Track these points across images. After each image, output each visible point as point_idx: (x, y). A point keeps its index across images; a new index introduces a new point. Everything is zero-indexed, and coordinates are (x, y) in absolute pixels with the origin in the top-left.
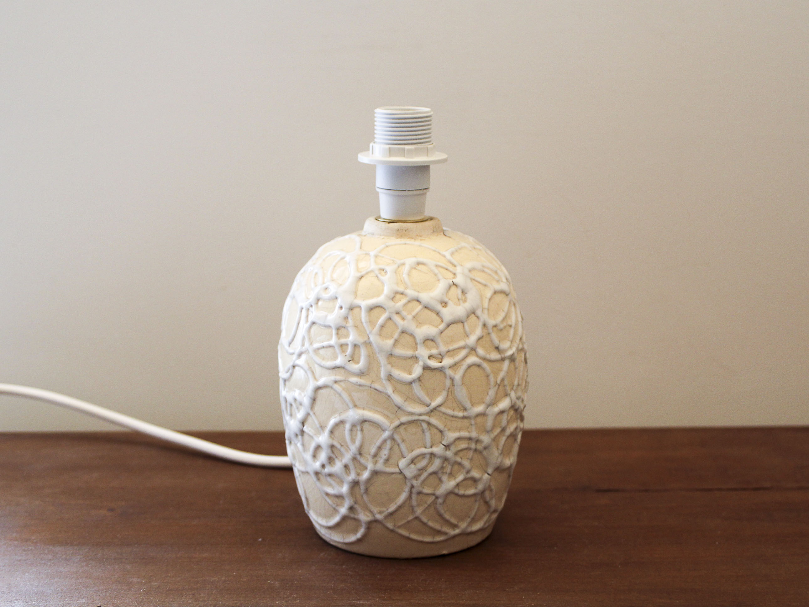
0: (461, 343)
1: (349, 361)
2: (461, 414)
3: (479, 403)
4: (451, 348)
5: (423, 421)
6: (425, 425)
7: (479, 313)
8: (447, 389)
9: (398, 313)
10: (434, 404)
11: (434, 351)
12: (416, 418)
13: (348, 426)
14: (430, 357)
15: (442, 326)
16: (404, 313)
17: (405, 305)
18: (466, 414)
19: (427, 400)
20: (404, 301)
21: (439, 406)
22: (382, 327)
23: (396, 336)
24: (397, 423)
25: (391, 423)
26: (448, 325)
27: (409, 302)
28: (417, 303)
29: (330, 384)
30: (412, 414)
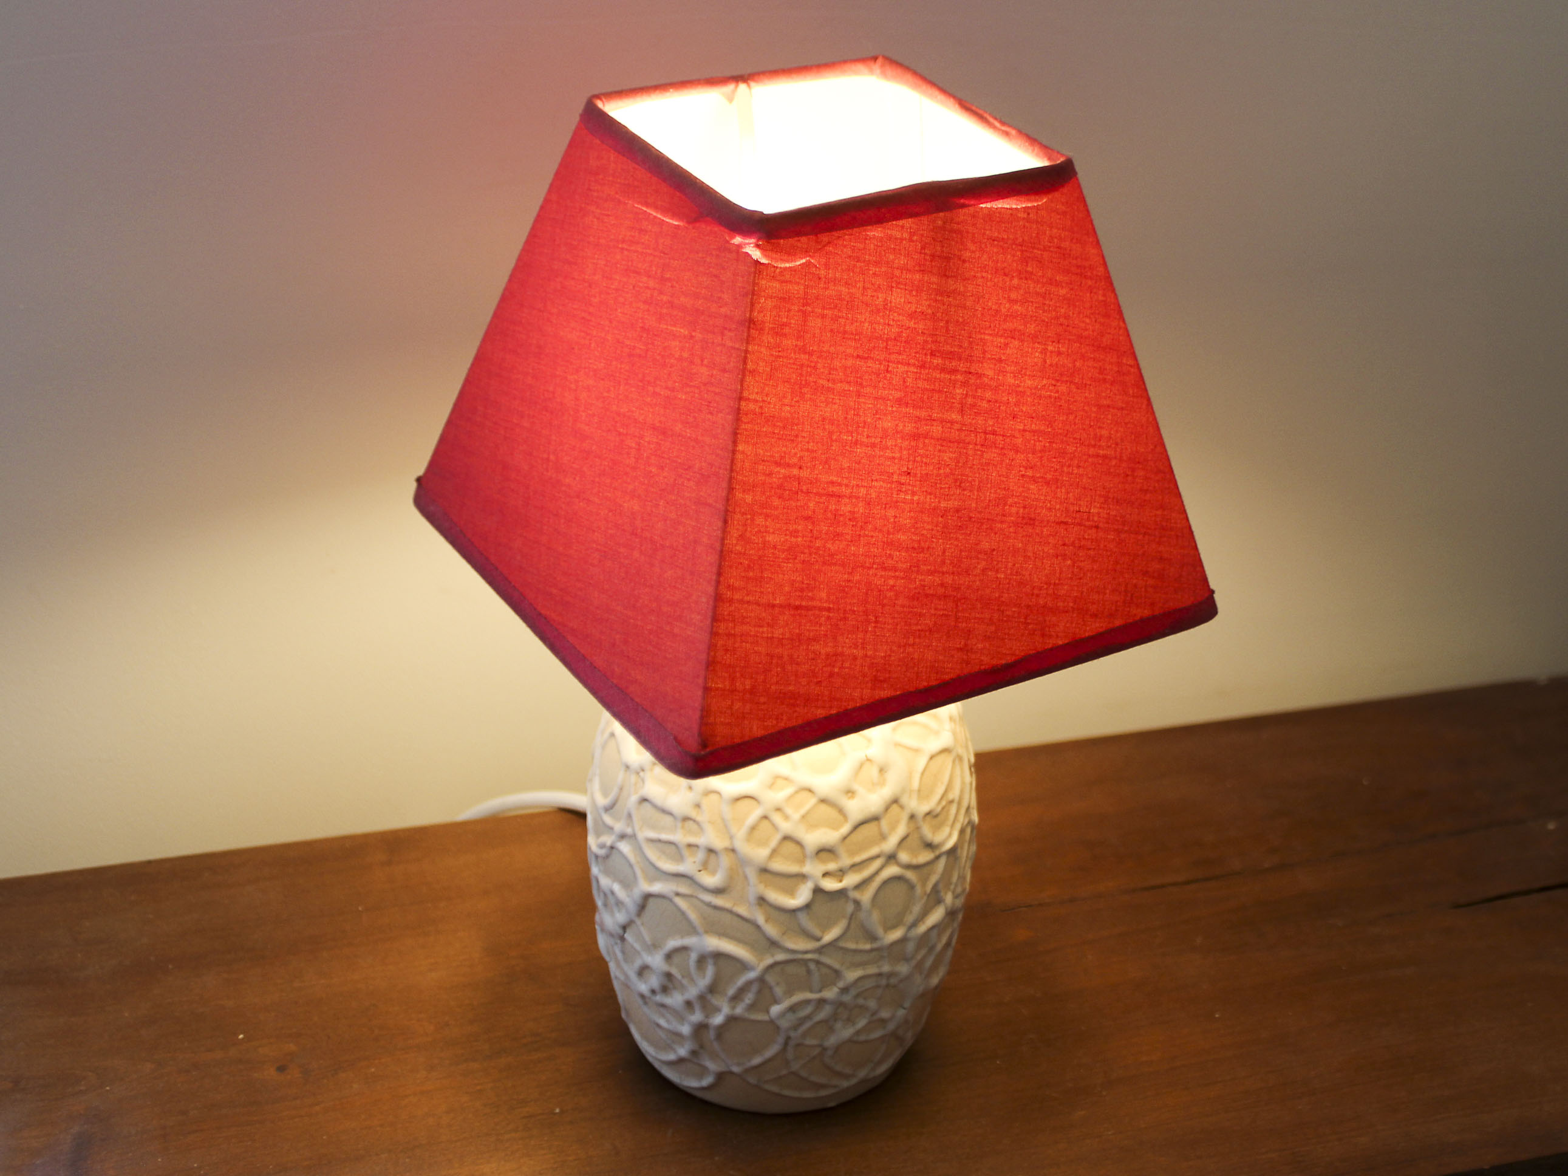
0: (874, 851)
1: (700, 871)
2: (868, 947)
3: (894, 927)
4: (858, 859)
5: (810, 960)
6: (812, 966)
7: (904, 800)
8: (848, 916)
9: (778, 809)
10: (829, 937)
11: (832, 866)
12: (800, 956)
13: (694, 956)
14: (826, 874)
15: (845, 829)
16: (789, 811)
17: (791, 797)
18: (875, 945)
19: (817, 932)
20: (790, 790)
21: (836, 940)
22: (753, 828)
23: (774, 842)
24: (769, 961)
25: (761, 960)
26: (856, 827)
27: (797, 792)
28: (809, 794)
29: (671, 895)
30: (794, 952)
